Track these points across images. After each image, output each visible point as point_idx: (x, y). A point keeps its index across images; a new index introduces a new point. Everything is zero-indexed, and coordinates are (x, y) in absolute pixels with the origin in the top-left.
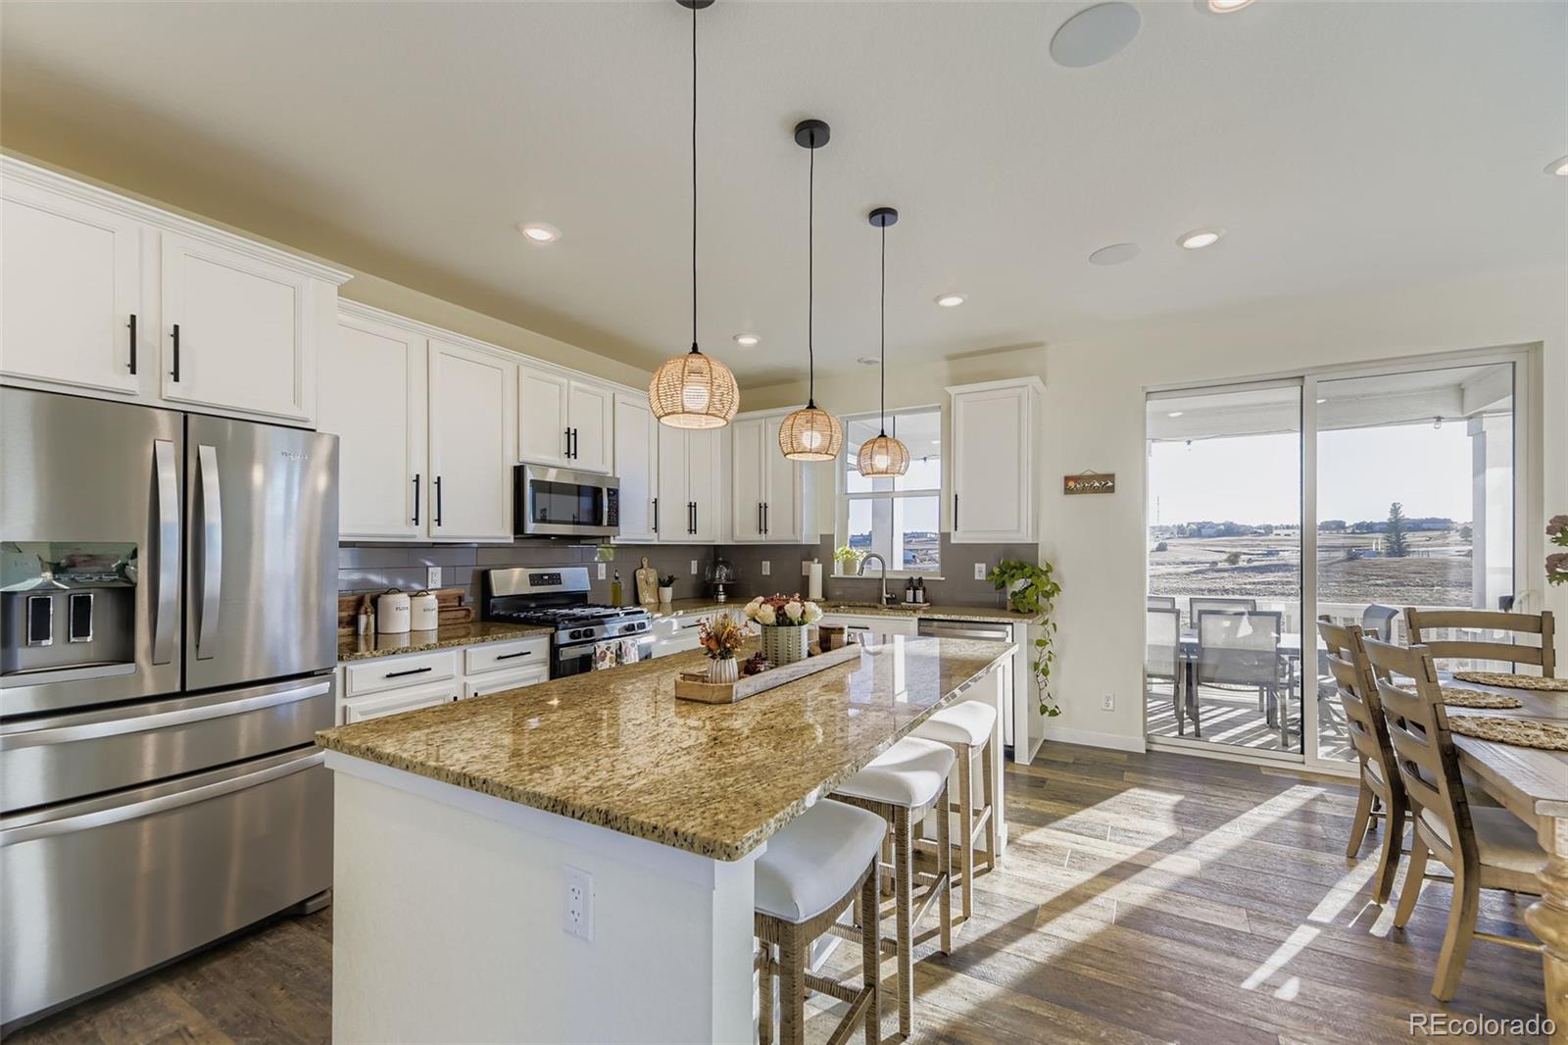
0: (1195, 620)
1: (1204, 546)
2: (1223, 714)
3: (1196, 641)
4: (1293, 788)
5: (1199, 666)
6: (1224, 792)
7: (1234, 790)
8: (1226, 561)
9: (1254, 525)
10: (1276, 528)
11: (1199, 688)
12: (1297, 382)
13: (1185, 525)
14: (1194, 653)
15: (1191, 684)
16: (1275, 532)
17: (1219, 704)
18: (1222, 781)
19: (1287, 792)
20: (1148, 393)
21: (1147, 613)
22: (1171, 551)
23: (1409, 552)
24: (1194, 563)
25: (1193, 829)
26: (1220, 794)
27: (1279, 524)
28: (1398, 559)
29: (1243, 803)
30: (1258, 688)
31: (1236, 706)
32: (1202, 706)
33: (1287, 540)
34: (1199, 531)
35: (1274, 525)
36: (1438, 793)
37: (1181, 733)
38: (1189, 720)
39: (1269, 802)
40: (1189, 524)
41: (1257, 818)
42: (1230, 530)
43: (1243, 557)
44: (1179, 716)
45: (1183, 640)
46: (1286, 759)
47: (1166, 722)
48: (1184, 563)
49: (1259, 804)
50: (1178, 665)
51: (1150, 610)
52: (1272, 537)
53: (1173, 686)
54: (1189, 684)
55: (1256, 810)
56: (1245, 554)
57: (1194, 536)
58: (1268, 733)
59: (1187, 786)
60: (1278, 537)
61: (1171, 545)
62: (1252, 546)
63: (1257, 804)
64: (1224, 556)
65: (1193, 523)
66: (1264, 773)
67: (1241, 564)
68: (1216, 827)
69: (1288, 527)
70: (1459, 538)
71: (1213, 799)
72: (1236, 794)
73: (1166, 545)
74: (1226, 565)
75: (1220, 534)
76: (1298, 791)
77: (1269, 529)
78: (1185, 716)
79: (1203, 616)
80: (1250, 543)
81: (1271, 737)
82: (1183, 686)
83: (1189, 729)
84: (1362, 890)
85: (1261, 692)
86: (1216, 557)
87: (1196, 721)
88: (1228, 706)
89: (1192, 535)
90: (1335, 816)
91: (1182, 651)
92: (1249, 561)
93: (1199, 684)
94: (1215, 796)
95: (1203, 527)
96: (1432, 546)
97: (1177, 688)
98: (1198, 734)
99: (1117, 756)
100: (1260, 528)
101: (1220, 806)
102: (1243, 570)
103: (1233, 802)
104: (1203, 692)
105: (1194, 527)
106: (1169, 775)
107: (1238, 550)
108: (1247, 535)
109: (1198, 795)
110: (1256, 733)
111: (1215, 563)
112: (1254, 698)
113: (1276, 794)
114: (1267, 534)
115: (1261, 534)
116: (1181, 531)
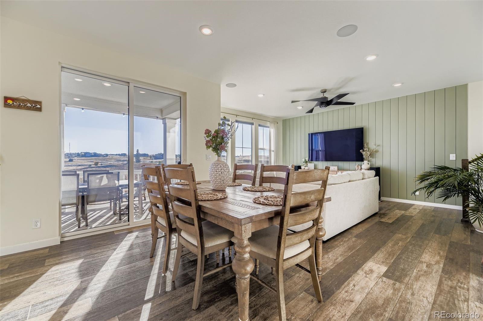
0: (86, 179)
1: (87, 160)
2: (97, 214)
3: (86, 186)
4: (127, 237)
5: (88, 196)
6: (101, 249)
7: (105, 247)
8: (94, 164)
9: (103, 154)
10: (109, 155)
11: (88, 206)
12: (127, 84)
13: (80, 153)
14: (85, 192)
15: (84, 205)
16: (109, 156)
17: (94, 210)
18: (99, 244)
19: (125, 239)
20: (62, 67)
21: (62, 177)
22: (75, 161)
23: (140, 162)
24: (83, 165)
25: (87, 278)
26: (99, 251)
27: (110, 154)
28: (138, 163)
29: (109, 251)
30: (109, 201)
31: (101, 209)
32: (89, 213)
33: (112, 158)
34: (86, 155)
35: (108, 154)
36: (194, 226)
37: (79, 227)
38: (83, 220)
39: (120, 246)
40: (81, 153)
41: (116, 256)
42: (95, 155)
43: (99, 163)
44: (79, 220)
45: (80, 187)
46: (123, 225)
47: (72, 224)
48: (79, 165)
49: (116, 249)
50: (78, 197)
51: (63, 175)
52: (108, 157)
53: (75, 207)
54: (83, 205)
55: (115, 252)
56: (100, 162)
57: (83, 157)
58: (114, 217)
59: (83, 254)
60: (109, 157)
61: (75, 159)
62: (102, 160)
63: (115, 249)
64: (94, 163)
65: (83, 152)
66: (115, 234)
67: (99, 165)
68: (98, 271)
69: (112, 155)
70: (149, 158)
71: (96, 255)
72: (106, 248)
73: (73, 159)
74: (94, 166)
75: (92, 156)
76: (129, 237)
77: (107, 155)
78: (81, 219)
79: (90, 176)
80: (102, 159)
81: (116, 218)
82: (80, 207)
83: (83, 224)
84: (159, 271)
85: (111, 203)
86: (91, 163)
87: (86, 219)
88: (98, 210)
89: (83, 156)
90: (143, 242)
91: (80, 192)
92: (101, 164)
93: (87, 204)
94: (96, 253)
95: (86, 154)
96: (145, 160)
97: (77, 208)
98: (87, 225)
99: (42, 252)
100: (104, 155)
101: (100, 257)
102: (99, 167)
103: (105, 253)
104: (89, 207)
105: (83, 154)
106: (72, 251)
107: (98, 161)
108: (100, 157)
109: (88, 256)
110: (110, 218)
111: (90, 165)
112: (108, 205)
113: (122, 241)
114: (106, 156)
115: (105, 157)
116: (78, 155)
